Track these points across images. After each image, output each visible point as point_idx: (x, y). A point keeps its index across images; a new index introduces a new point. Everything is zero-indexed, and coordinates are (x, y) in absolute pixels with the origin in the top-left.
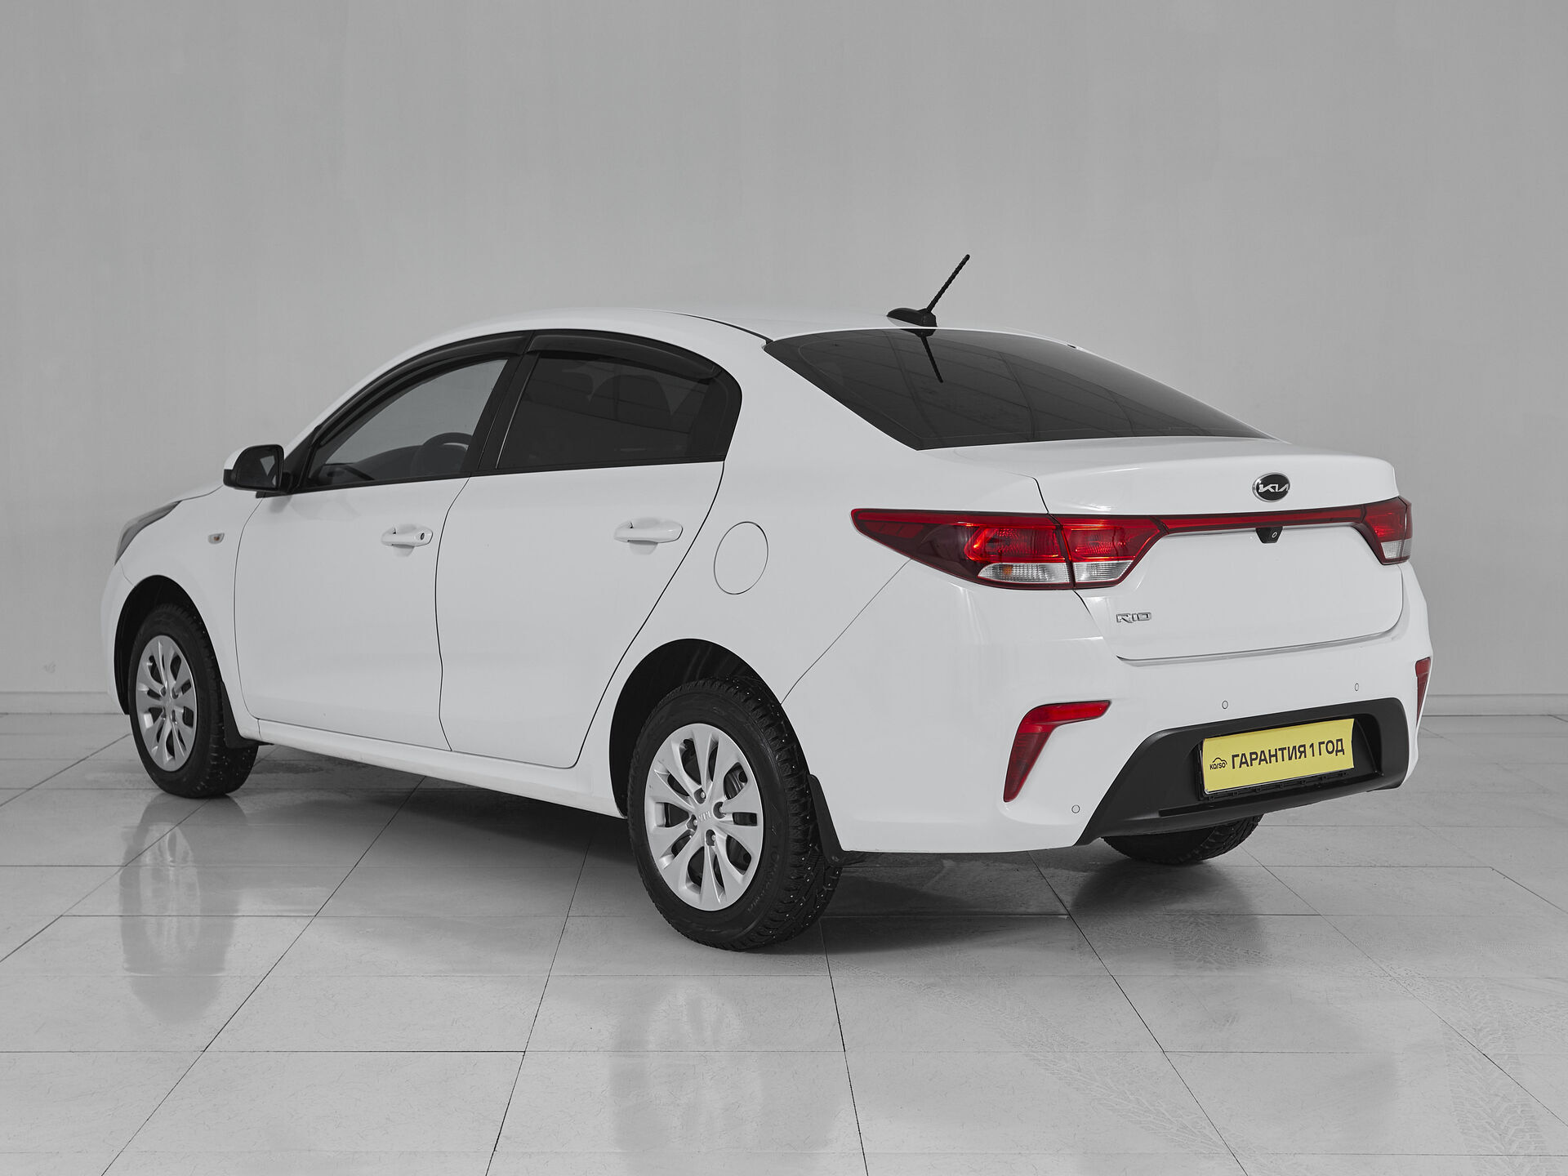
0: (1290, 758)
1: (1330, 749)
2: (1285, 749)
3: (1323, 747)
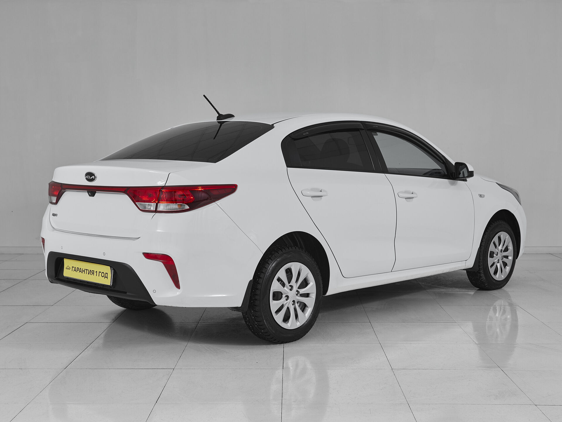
0: (89, 274)
1: (103, 275)
2: (88, 270)
3: (100, 274)
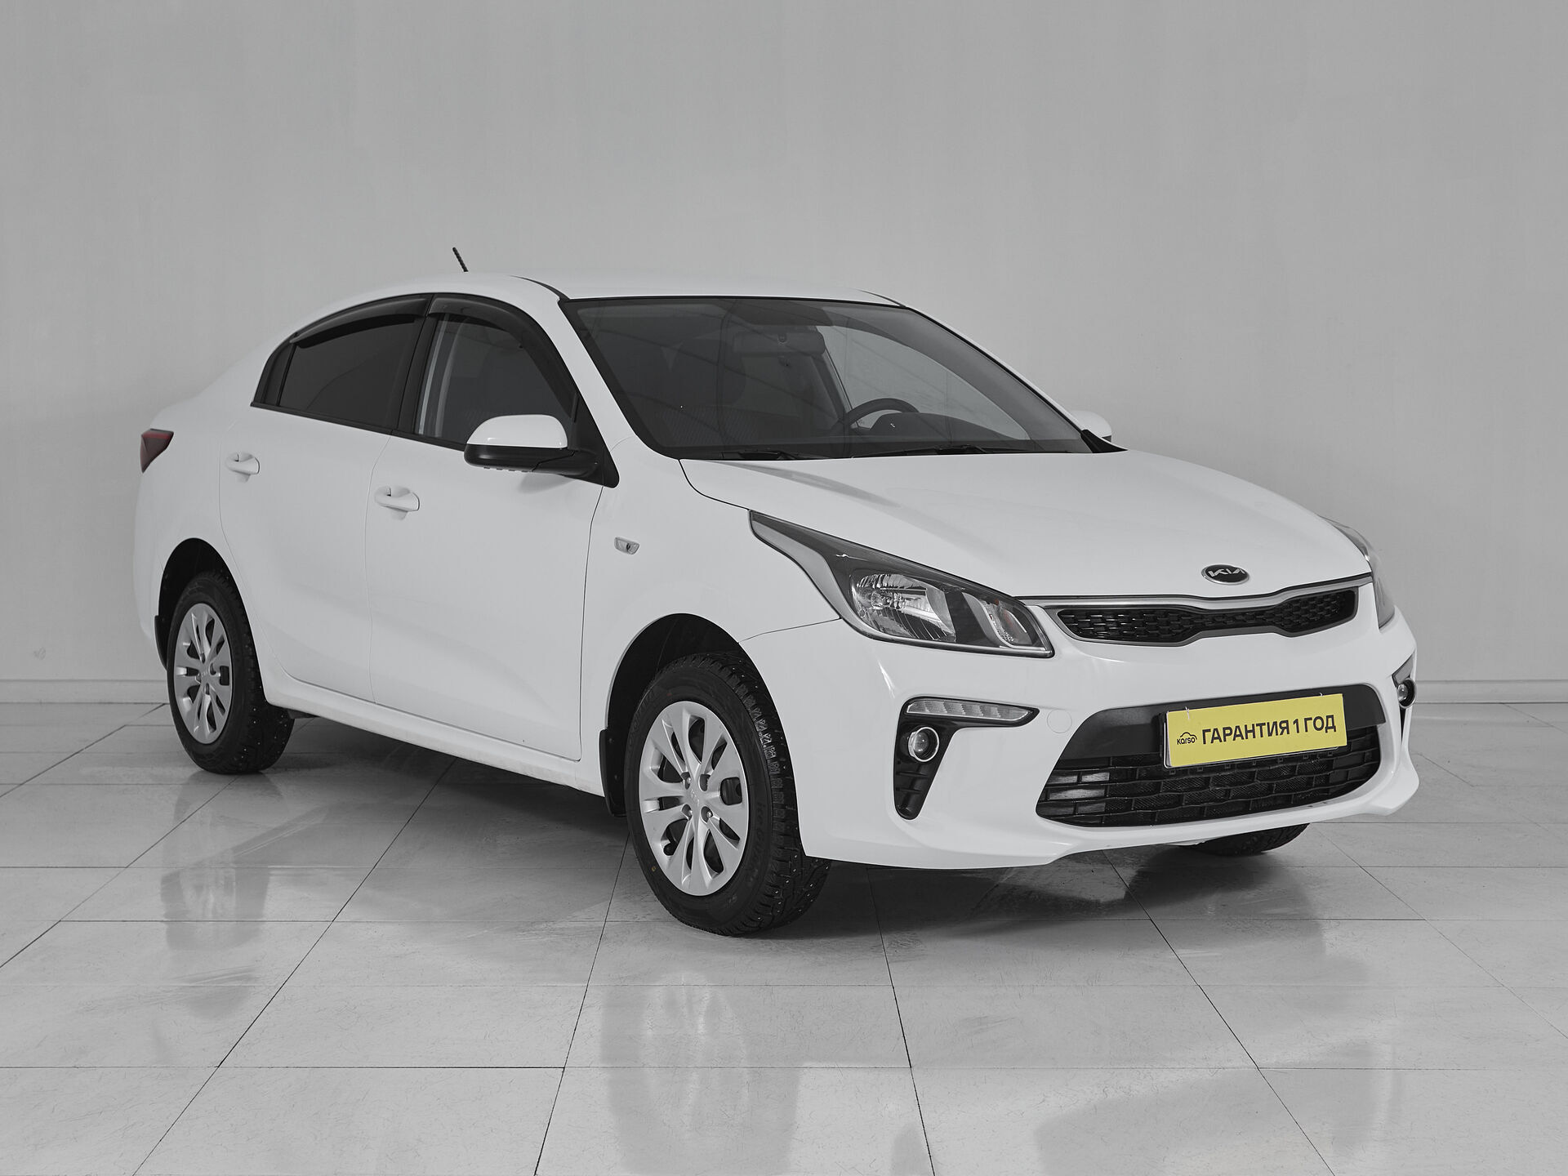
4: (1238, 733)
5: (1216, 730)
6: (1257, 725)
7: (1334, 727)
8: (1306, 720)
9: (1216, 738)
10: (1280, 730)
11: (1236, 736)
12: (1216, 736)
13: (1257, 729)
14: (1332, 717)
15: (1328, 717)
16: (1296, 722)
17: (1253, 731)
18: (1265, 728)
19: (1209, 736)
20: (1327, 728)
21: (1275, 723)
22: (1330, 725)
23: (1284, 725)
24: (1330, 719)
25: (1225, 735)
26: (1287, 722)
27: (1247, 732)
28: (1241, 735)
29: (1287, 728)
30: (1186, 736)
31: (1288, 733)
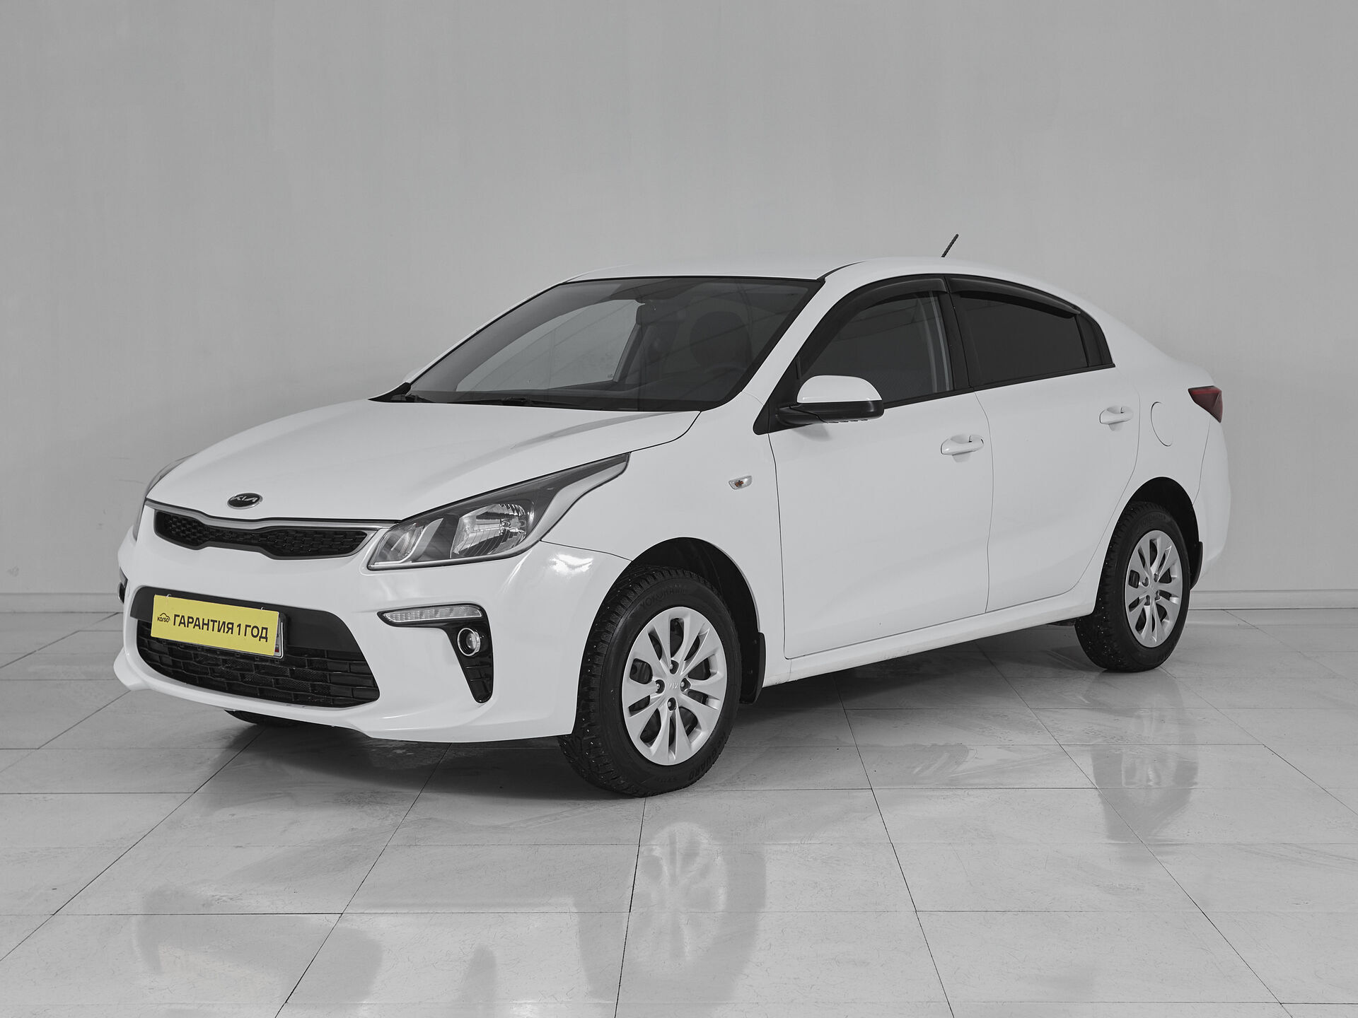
4: (197, 623)
5: (183, 617)
6: (212, 621)
7: (266, 638)
8: (247, 626)
9: (182, 623)
10: (226, 629)
11: (195, 625)
12: (182, 621)
13: (211, 624)
14: (266, 629)
15: (263, 628)
16: (239, 626)
17: (208, 625)
18: (216, 624)
19: (178, 619)
20: (261, 637)
21: (224, 623)
22: (264, 635)
23: (230, 626)
24: (264, 631)
25: (189, 622)
26: (232, 624)
27: (204, 624)
28: (199, 625)
29: (232, 629)
30: (164, 616)
31: (232, 633)
